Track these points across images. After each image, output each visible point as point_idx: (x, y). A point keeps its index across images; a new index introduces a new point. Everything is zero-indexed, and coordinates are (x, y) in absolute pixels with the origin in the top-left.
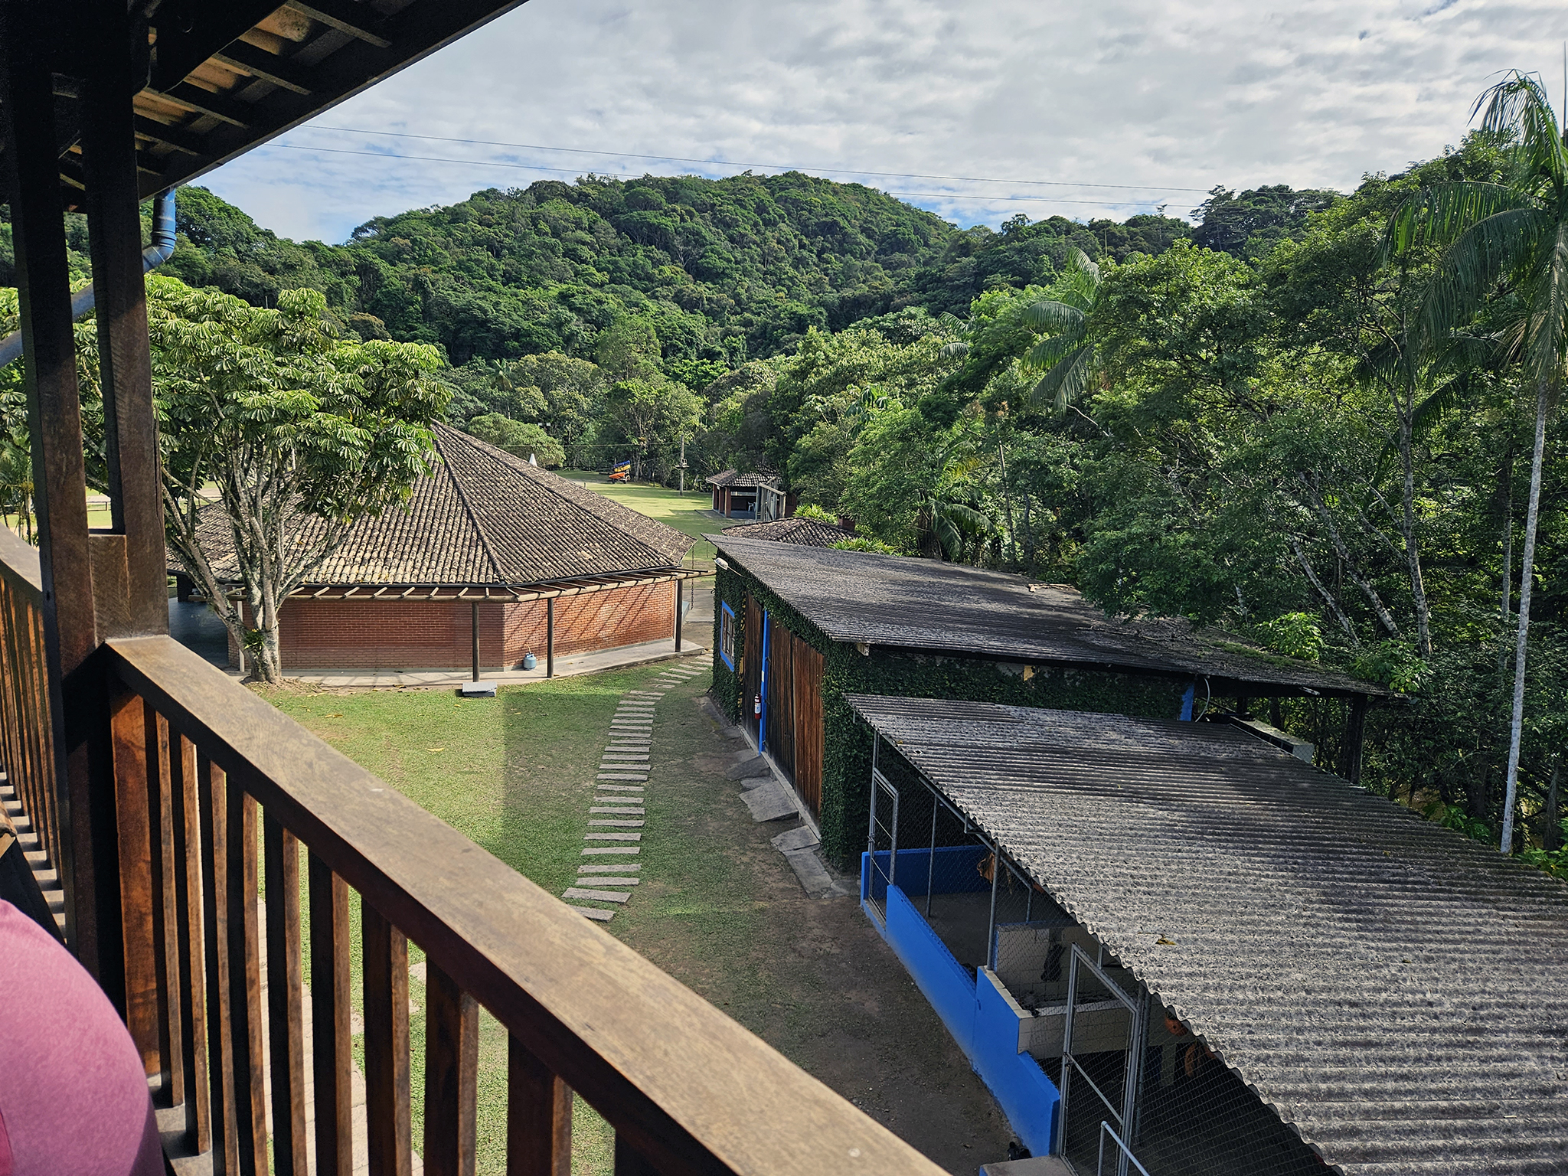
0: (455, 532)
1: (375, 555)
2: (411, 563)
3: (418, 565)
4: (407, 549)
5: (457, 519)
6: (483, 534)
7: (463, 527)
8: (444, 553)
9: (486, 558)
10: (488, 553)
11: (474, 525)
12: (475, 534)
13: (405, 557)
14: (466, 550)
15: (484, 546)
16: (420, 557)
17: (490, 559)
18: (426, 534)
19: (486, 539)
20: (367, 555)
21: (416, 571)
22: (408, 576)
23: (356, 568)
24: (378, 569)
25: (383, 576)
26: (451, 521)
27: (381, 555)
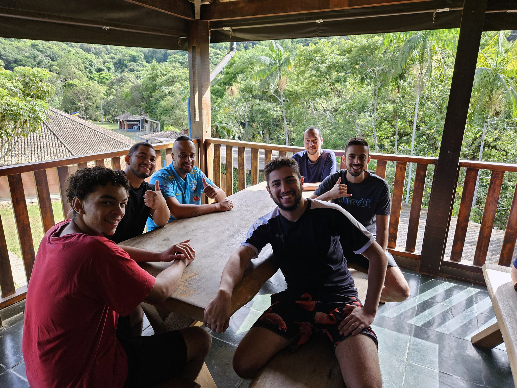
0: (50, 141)
1: (20, 152)
2: (36, 155)
3: (40, 155)
4: (33, 149)
5: (50, 137)
6: (62, 142)
7: (53, 140)
8: (49, 150)
9: (67, 150)
10: (67, 149)
11: (58, 138)
12: (59, 142)
13: (33, 152)
14: (57, 148)
15: (65, 146)
16: (39, 152)
17: (69, 151)
18: (39, 143)
19: (64, 144)
20: (17, 153)
21: (40, 158)
22: (37, 159)
23: (13, 158)
24: (23, 158)
25: (27, 160)
26: (47, 137)
27: (22, 152)
